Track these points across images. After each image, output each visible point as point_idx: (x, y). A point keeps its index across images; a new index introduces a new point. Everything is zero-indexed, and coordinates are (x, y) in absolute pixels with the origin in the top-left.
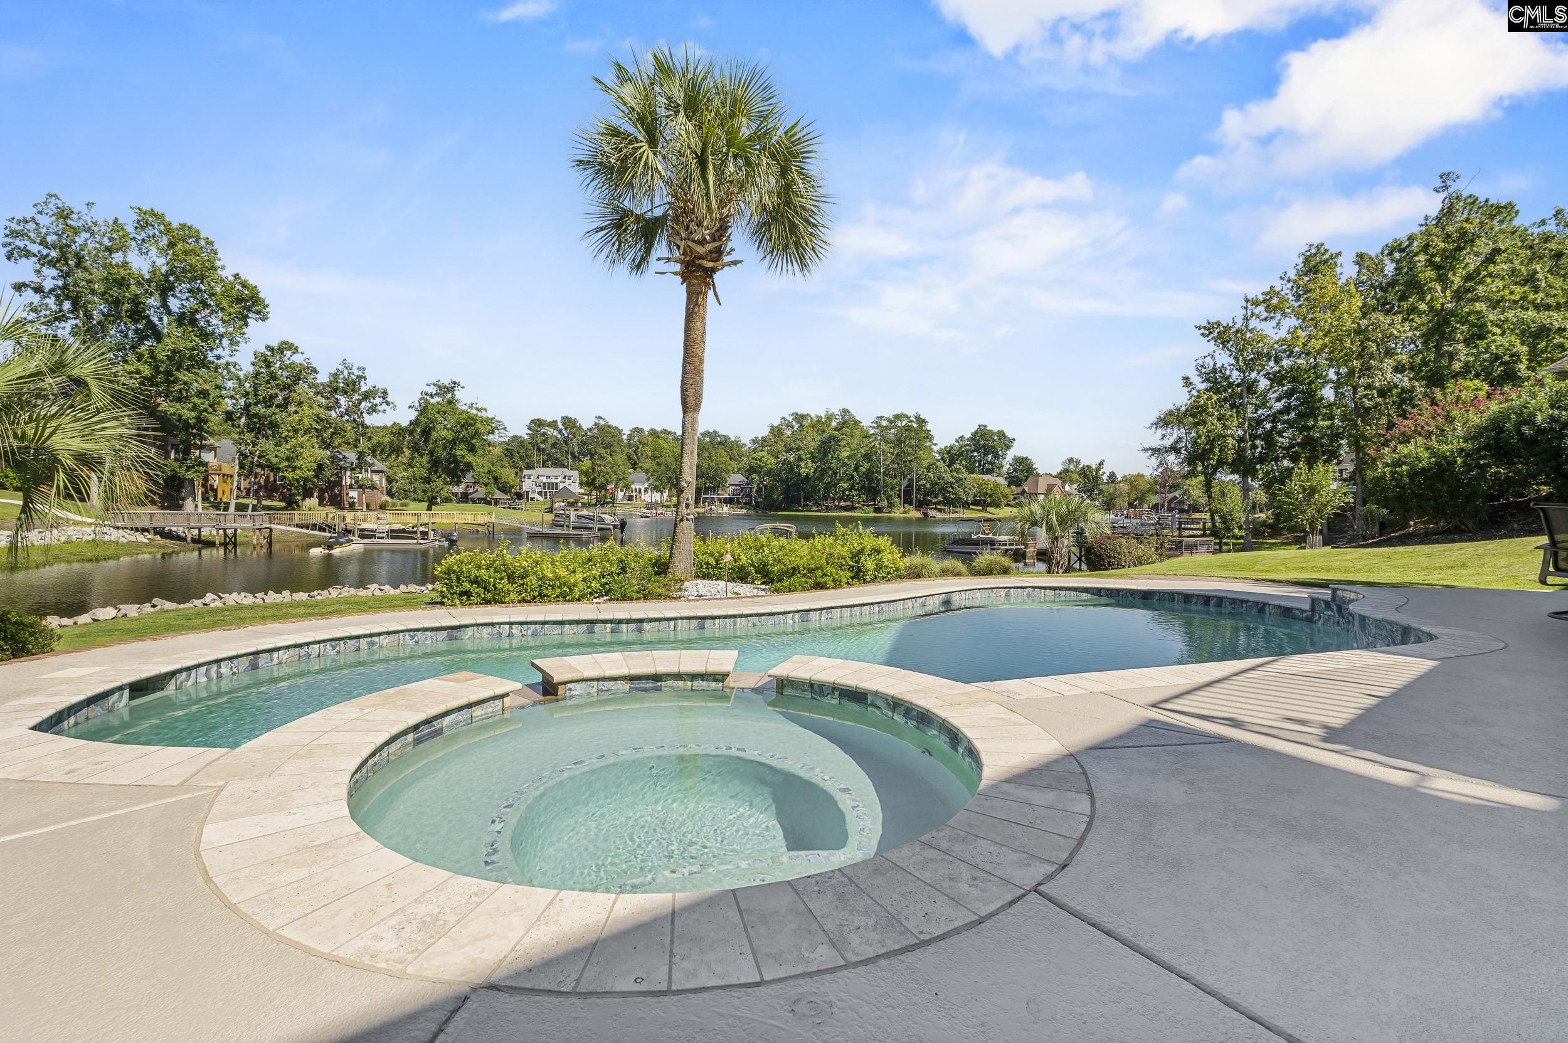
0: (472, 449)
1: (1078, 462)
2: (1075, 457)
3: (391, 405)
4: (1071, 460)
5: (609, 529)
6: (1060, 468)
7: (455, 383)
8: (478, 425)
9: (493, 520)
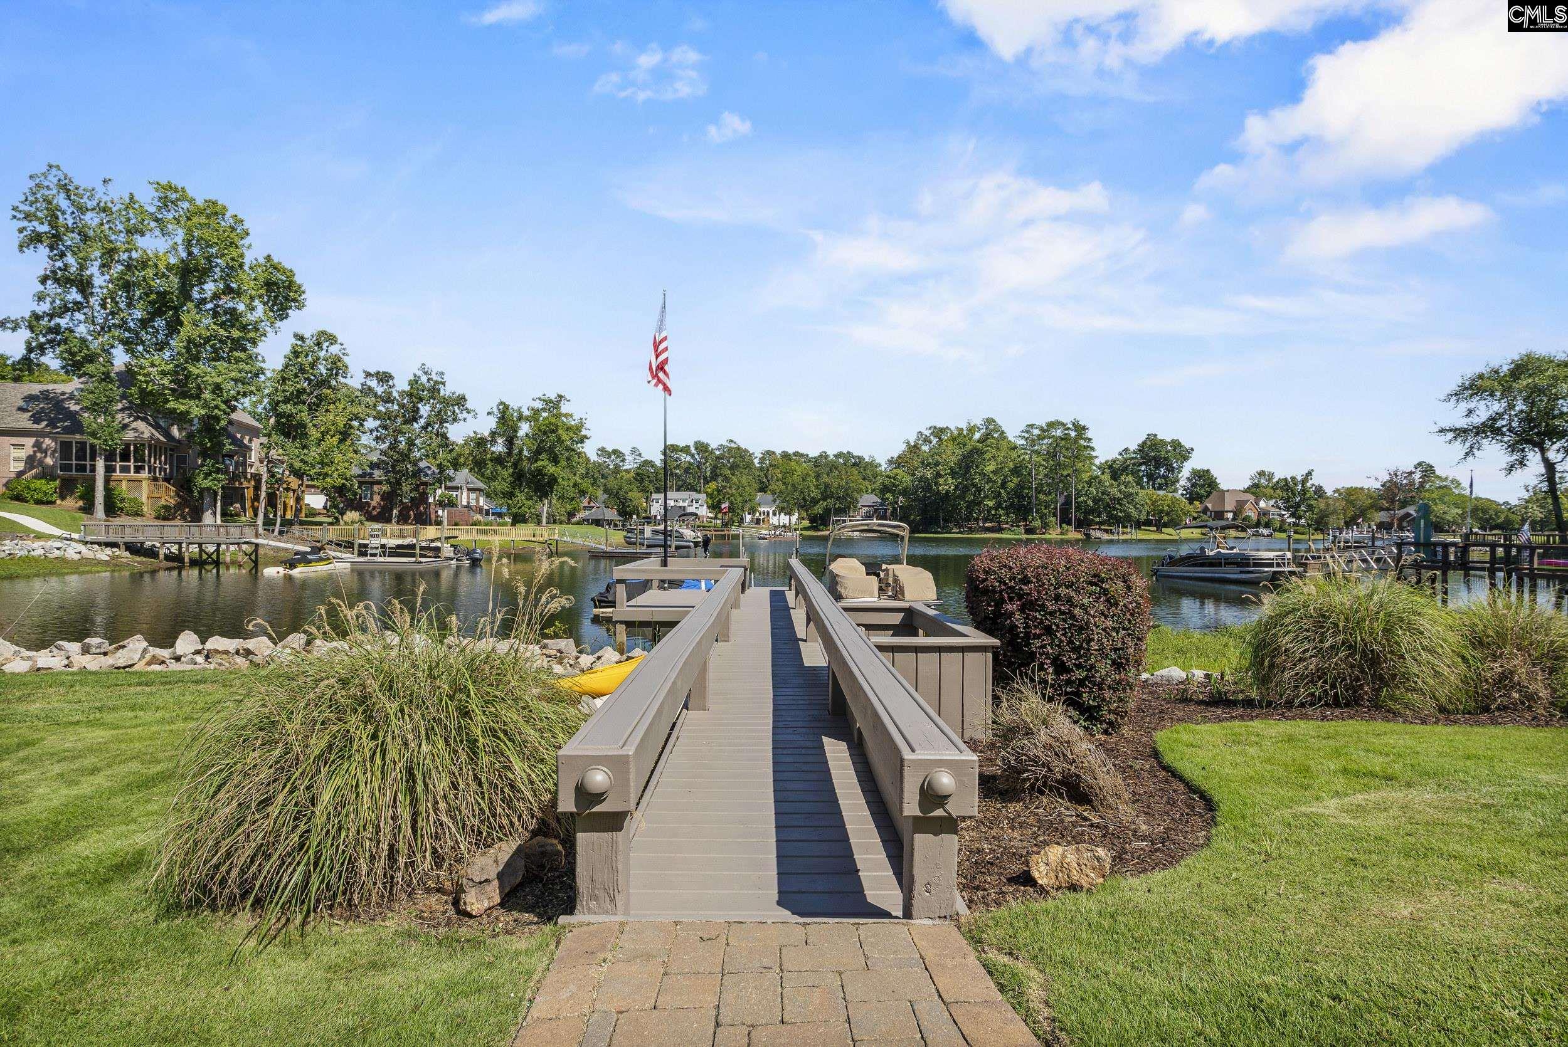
0: (555, 460)
1: (1271, 476)
2: (1267, 469)
3: (472, 413)
4: (1261, 474)
5: (689, 547)
6: (1247, 483)
7: (560, 396)
8: (560, 432)
9: (556, 537)
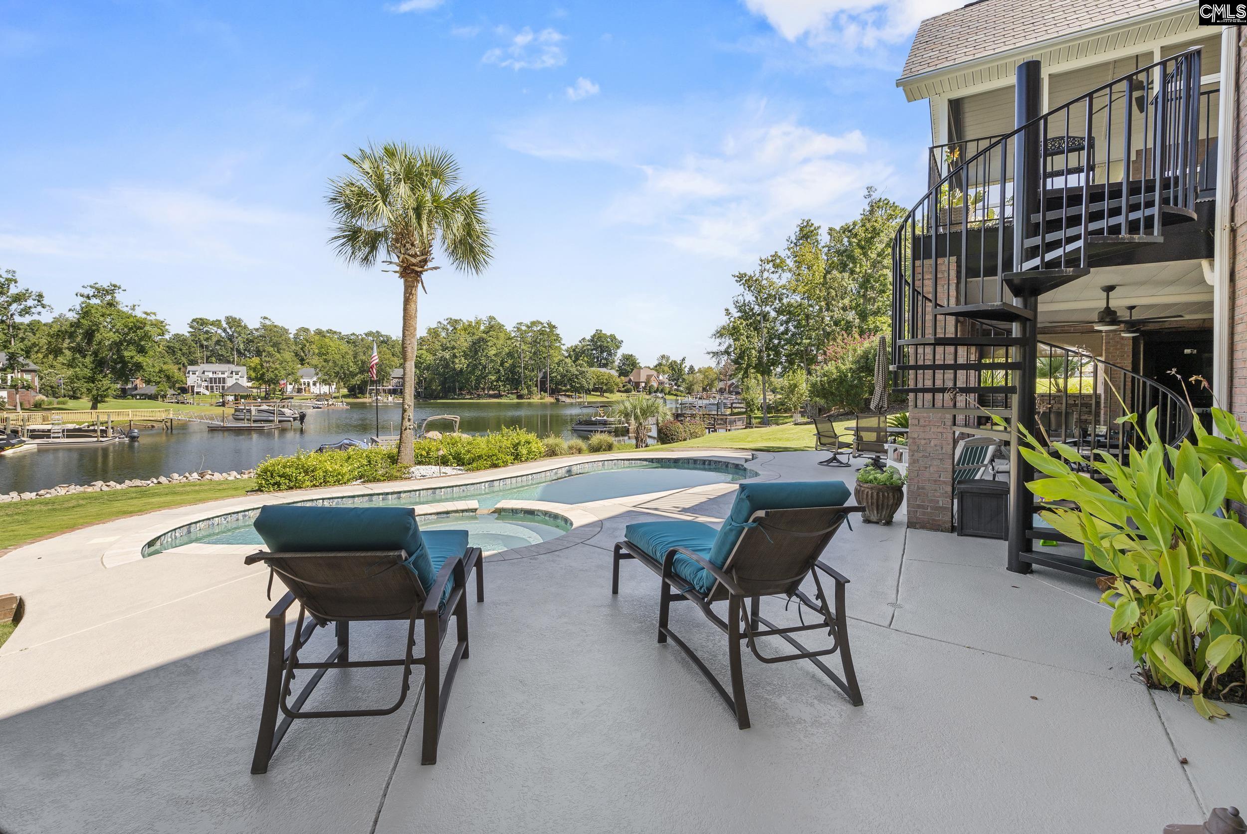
1: (668, 358)
2: (666, 354)
4: (663, 357)
6: (656, 363)
9: (171, 416)
